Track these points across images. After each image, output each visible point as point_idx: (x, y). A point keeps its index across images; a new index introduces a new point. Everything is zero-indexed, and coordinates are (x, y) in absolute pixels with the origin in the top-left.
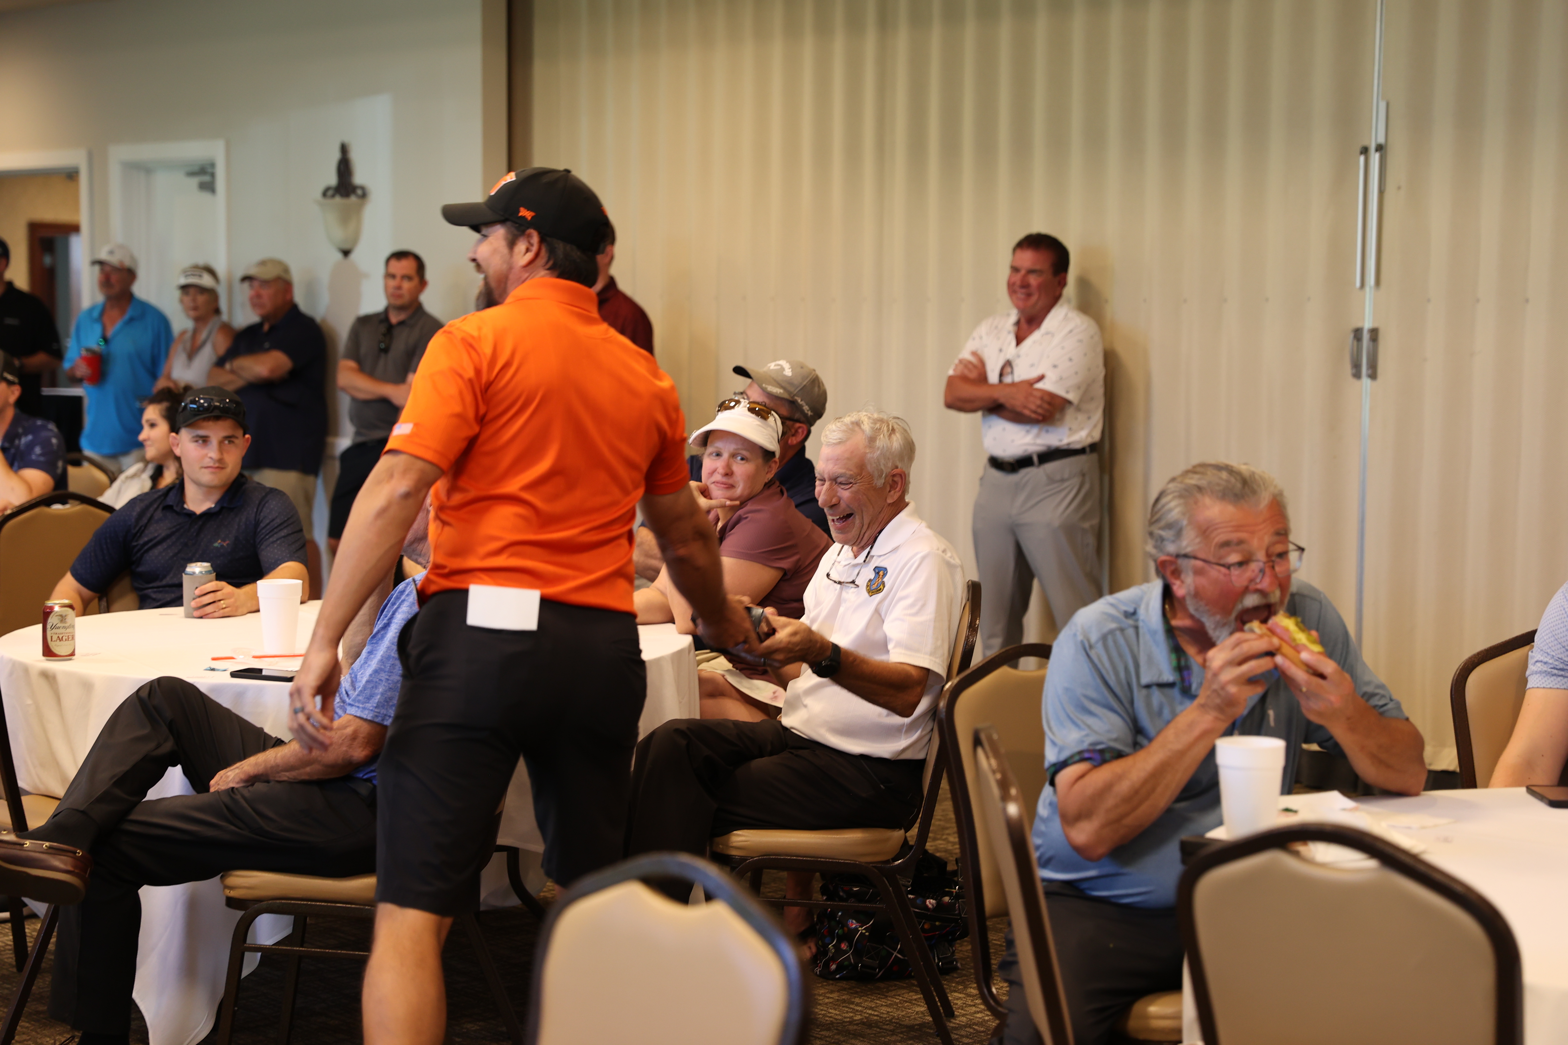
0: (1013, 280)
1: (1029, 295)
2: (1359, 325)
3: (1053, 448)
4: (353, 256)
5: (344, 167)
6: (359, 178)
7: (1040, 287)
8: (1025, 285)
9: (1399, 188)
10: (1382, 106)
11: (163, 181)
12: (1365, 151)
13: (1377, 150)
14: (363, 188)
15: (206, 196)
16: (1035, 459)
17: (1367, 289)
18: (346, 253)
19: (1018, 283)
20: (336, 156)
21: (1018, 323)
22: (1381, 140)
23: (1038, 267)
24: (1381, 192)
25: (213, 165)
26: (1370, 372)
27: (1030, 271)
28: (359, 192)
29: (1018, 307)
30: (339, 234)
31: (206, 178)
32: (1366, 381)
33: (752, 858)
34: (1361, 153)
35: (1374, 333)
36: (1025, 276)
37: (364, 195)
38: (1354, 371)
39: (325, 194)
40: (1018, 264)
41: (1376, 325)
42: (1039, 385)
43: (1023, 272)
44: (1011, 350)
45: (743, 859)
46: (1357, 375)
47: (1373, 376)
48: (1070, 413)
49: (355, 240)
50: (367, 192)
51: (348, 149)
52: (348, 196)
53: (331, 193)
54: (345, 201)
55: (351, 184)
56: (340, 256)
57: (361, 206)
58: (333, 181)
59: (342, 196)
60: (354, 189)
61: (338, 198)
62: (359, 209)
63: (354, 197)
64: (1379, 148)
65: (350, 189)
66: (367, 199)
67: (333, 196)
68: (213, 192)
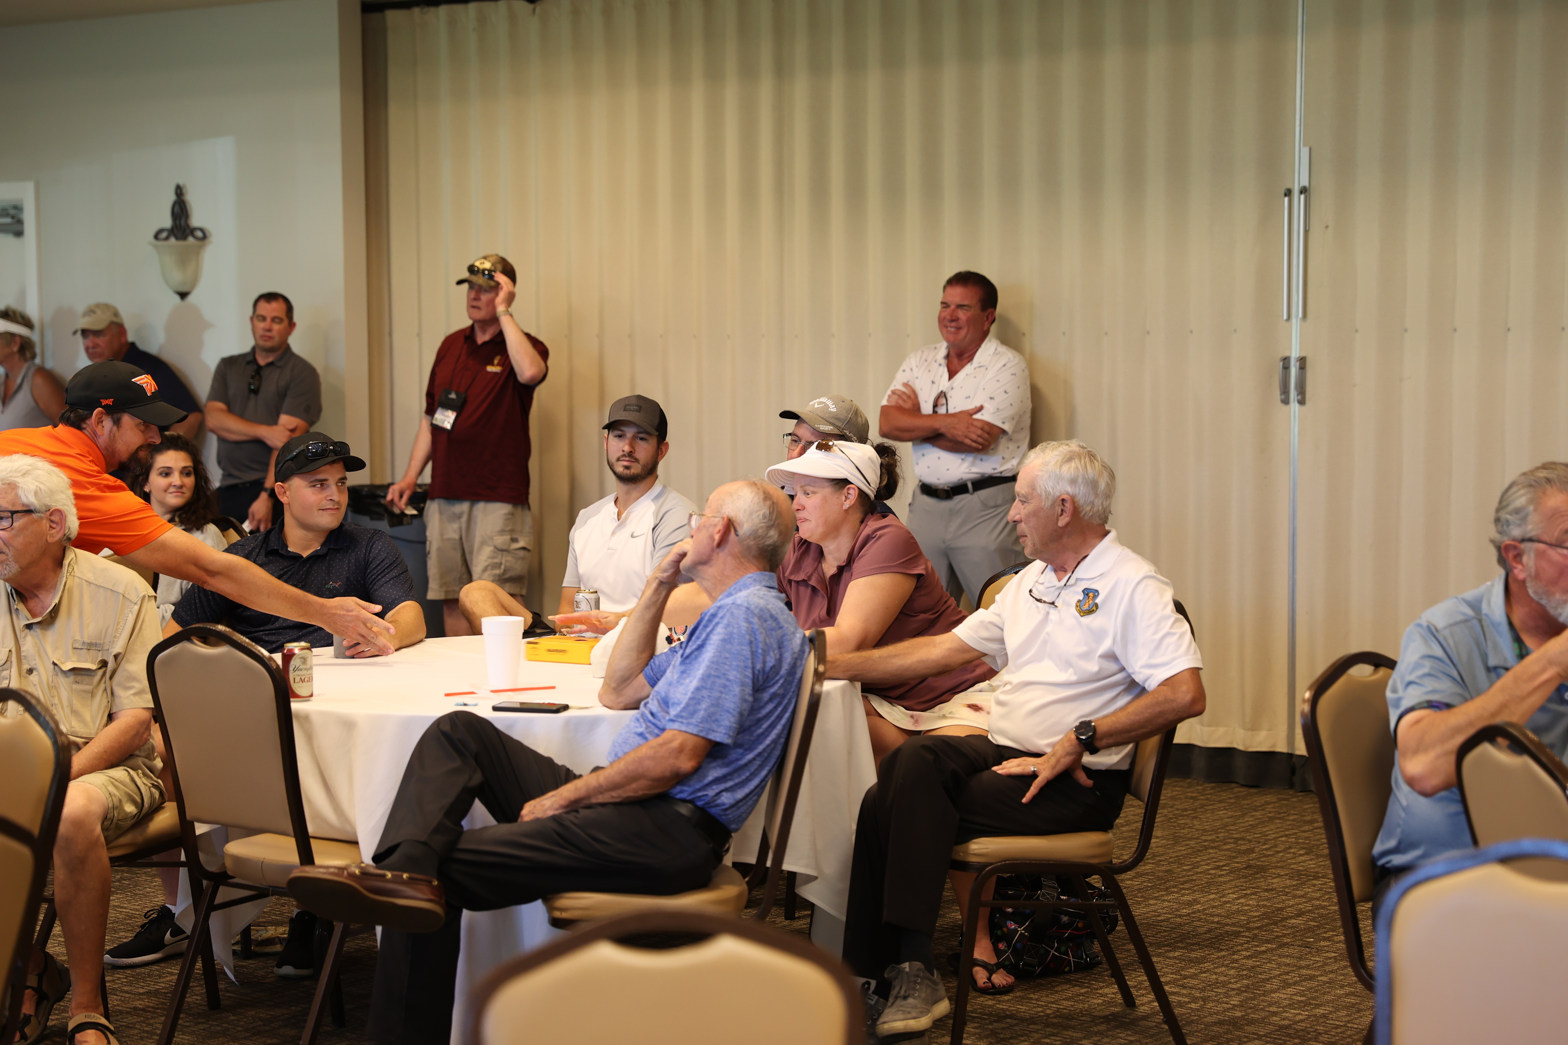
0: (944, 314)
1: (959, 329)
3: (986, 475)
4: (190, 299)
5: (180, 209)
6: (196, 220)
9: (1324, 228)
12: (1288, 193)
13: (1301, 192)
14: (202, 230)
15: (10, 239)
16: (970, 486)
18: (183, 295)
19: (948, 317)
20: (172, 197)
21: (948, 357)
23: (966, 303)
24: (1307, 232)
25: (18, 208)
28: (199, 234)
29: (948, 341)
30: (176, 277)
31: (10, 220)
32: (1294, 406)
36: (953, 311)
37: (205, 237)
38: (1283, 397)
39: (156, 237)
40: (949, 300)
42: (976, 416)
44: (943, 382)
46: (1286, 401)
47: (1302, 402)
48: (1003, 441)
49: (194, 282)
50: (207, 234)
51: (184, 191)
52: (184, 238)
53: (164, 235)
54: (181, 243)
55: (188, 225)
56: (177, 298)
57: (201, 247)
58: (167, 222)
59: (177, 238)
60: (192, 231)
61: (173, 240)
62: (197, 252)
63: (191, 239)
64: (1304, 190)
65: (188, 231)
66: (207, 241)
67: (167, 238)
68: (19, 234)
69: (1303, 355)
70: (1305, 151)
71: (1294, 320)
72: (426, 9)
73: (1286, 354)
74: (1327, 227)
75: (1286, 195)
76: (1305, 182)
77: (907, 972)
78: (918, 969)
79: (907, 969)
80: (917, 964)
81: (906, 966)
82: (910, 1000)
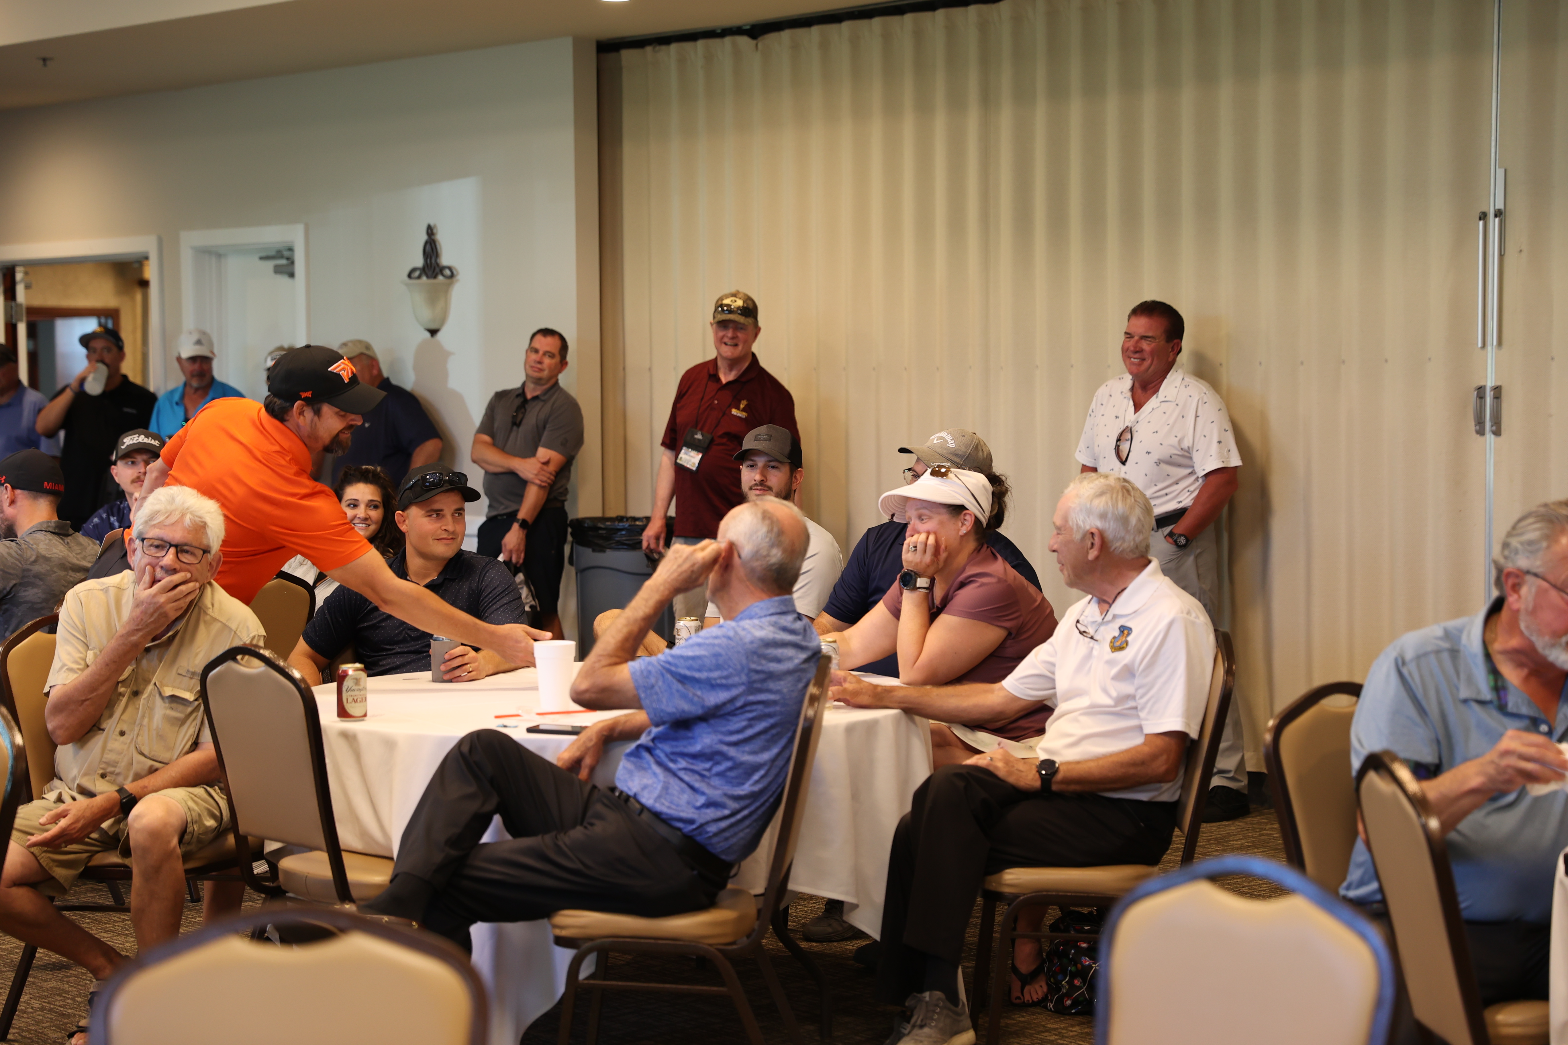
0: (1127, 345)
1: (1143, 360)
4: (439, 335)
5: (431, 249)
6: (445, 260)
7: (1152, 353)
8: (1138, 351)
11: (234, 265)
12: (1483, 216)
13: (1496, 216)
14: (450, 268)
15: (284, 280)
18: (433, 332)
19: (1132, 348)
20: (424, 237)
21: (1132, 389)
23: (1153, 334)
24: (1501, 256)
25: (291, 249)
26: (1494, 428)
27: (1143, 337)
28: (447, 272)
29: (1132, 372)
30: (427, 314)
31: (283, 262)
32: (1489, 437)
33: (1024, 894)
35: (1497, 391)
36: (1137, 342)
37: (452, 276)
38: (1478, 427)
39: (409, 276)
40: (1133, 330)
43: (1136, 338)
44: (1129, 416)
45: (1016, 896)
46: (1481, 432)
47: (1497, 433)
49: (443, 320)
50: (455, 272)
51: (435, 231)
52: (435, 277)
53: (417, 274)
54: (432, 281)
55: (438, 265)
56: (428, 335)
57: (449, 286)
58: (419, 262)
59: (428, 277)
60: (441, 269)
61: (424, 278)
62: (447, 289)
63: (440, 278)
64: (1498, 214)
65: (437, 270)
66: (454, 279)
67: (419, 277)
68: (292, 275)
69: (1499, 384)
70: (1500, 173)
71: (1489, 348)
72: (658, 48)
73: (1482, 384)
74: (1521, 251)
75: (1480, 219)
76: (1500, 205)
77: (927, 1002)
78: (939, 999)
79: (927, 999)
80: (938, 994)
81: (927, 995)
82: (926, 1030)
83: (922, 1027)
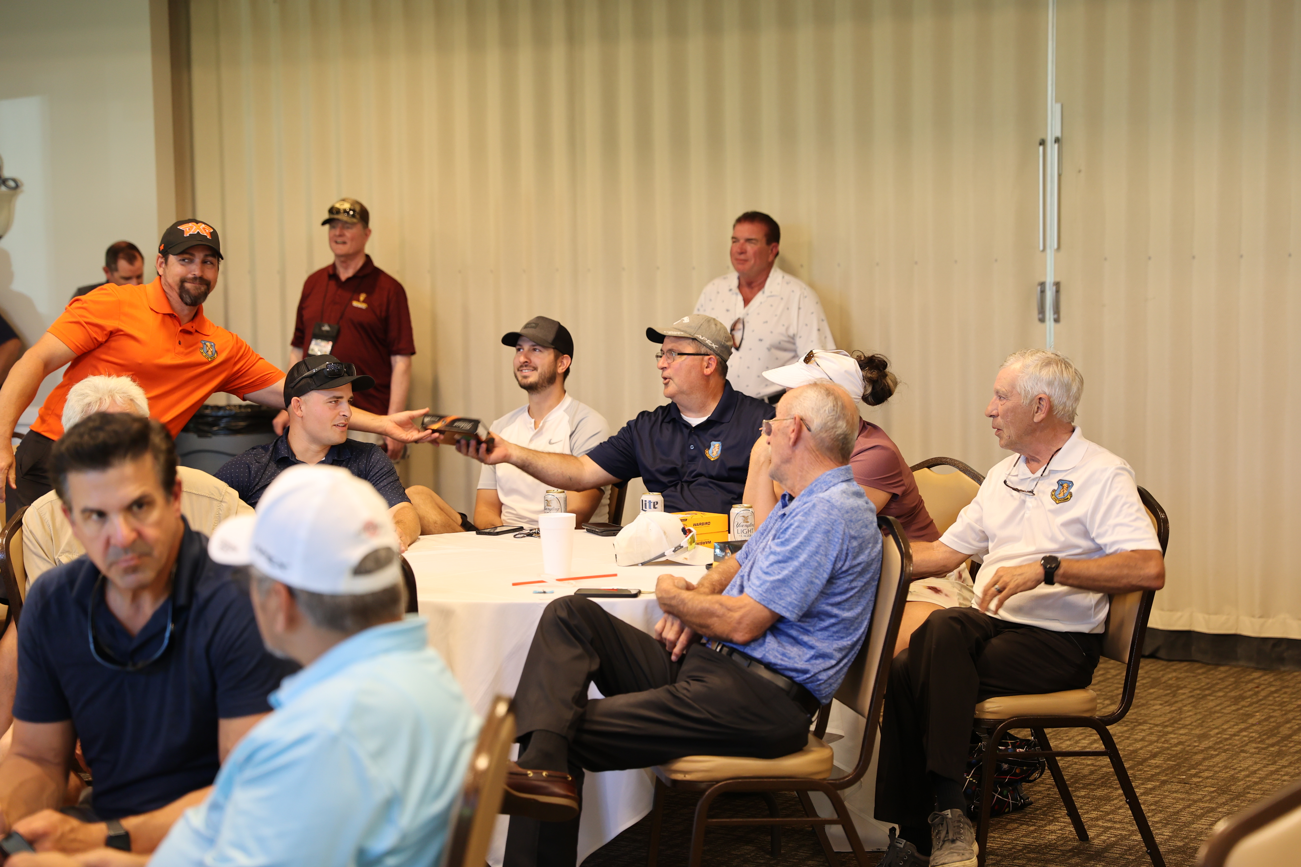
0: (734, 248)
1: (747, 260)
2: (1042, 280)
9: (1080, 171)
10: (1058, 107)
12: (1043, 143)
13: (1055, 142)
17: (1048, 251)
19: (738, 250)
21: (740, 284)
22: (1058, 134)
23: (753, 237)
24: (1059, 175)
26: (1054, 316)
29: (738, 271)
32: (1050, 323)
34: (1041, 144)
35: (1057, 286)
36: (743, 245)
38: (1041, 316)
40: (739, 235)
41: (1058, 280)
44: (739, 310)
46: (1043, 320)
47: (1057, 320)
64: (1057, 140)
77: (950, 819)
78: (959, 816)
79: (950, 816)
80: (958, 811)
81: (948, 813)
82: (959, 843)
83: (953, 841)
